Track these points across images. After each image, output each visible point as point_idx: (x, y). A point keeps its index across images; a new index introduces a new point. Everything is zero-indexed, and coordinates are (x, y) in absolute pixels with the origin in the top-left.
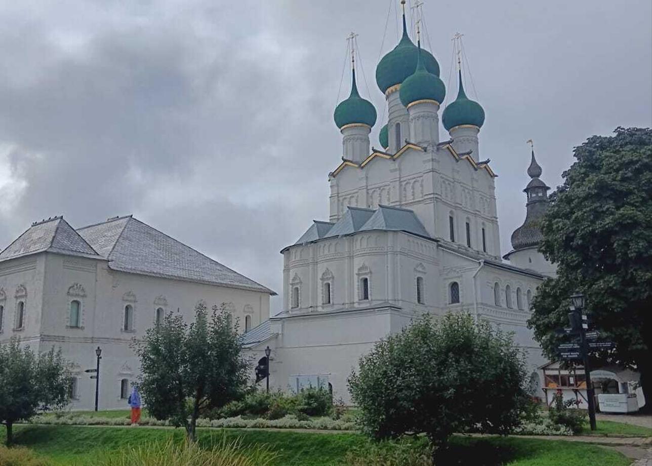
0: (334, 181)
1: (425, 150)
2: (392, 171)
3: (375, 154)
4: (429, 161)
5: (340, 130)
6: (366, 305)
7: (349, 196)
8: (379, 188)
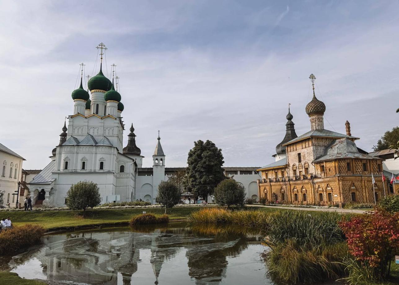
0: (72, 120)
1: (116, 119)
2: (100, 123)
3: (93, 115)
4: (117, 123)
5: (74, 100)
6: (102, 171)
7: (78, 127)
8: (94, 128)
